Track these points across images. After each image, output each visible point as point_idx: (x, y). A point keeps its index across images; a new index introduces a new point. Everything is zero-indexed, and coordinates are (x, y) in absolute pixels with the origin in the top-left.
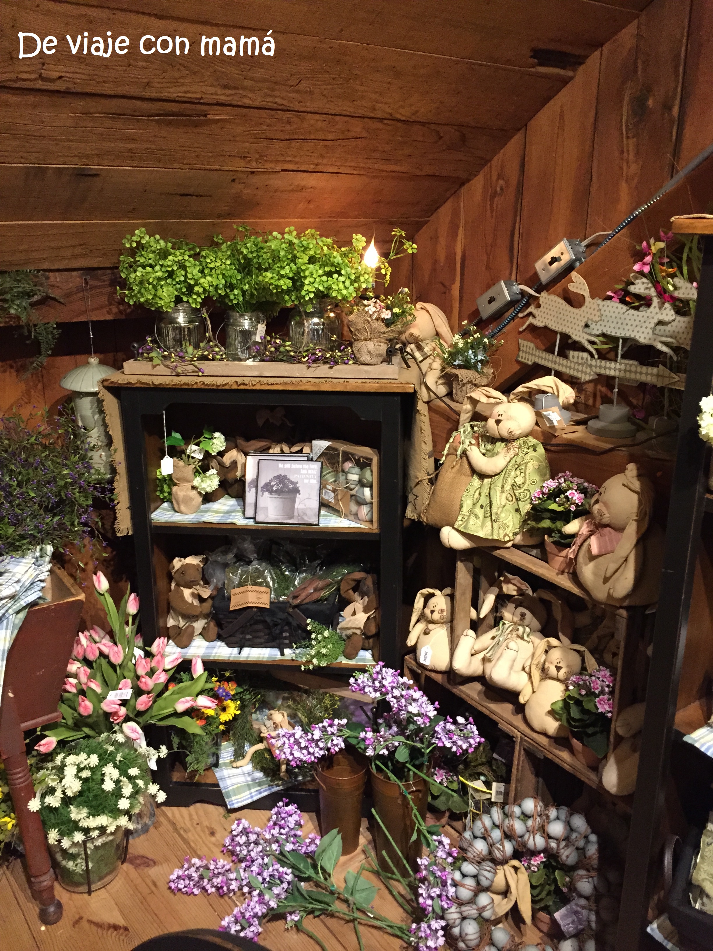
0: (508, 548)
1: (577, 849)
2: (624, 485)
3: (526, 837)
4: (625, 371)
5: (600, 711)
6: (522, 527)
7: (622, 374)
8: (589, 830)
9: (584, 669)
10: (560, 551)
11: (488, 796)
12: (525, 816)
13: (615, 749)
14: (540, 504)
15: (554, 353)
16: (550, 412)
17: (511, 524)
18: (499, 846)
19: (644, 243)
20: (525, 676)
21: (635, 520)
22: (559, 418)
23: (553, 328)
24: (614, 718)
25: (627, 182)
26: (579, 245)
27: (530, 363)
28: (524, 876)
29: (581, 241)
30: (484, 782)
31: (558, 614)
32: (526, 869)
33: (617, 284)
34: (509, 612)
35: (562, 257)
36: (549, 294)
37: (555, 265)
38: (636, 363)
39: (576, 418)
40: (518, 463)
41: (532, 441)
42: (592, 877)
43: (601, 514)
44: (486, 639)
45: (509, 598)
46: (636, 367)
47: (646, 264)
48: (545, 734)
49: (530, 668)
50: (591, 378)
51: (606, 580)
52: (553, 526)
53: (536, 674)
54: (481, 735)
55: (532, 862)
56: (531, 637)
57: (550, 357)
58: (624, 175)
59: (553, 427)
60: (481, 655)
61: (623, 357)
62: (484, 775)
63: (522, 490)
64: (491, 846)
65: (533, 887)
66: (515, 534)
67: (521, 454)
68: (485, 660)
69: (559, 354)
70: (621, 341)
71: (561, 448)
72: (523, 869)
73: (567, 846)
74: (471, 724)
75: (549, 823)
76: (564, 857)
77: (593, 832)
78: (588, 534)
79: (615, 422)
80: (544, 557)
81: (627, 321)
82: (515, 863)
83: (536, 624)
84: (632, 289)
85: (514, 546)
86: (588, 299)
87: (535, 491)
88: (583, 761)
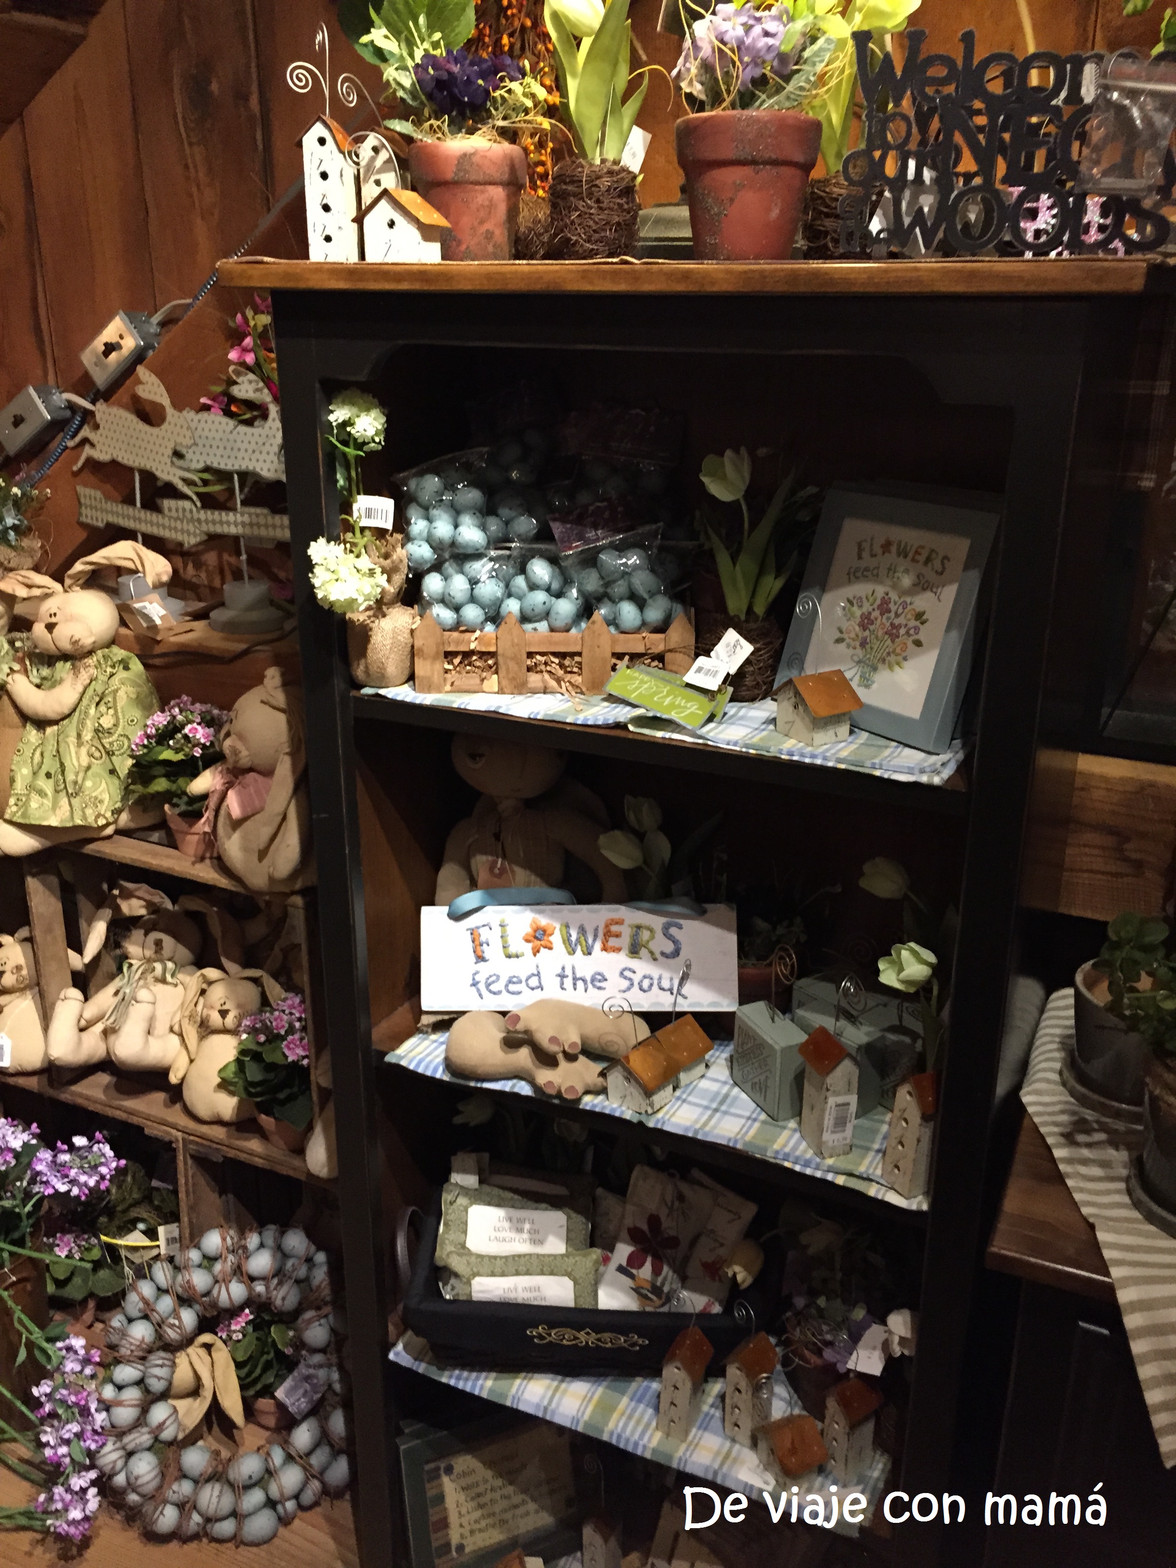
0: (109, 837)
1: (298, 1282)
2: (262, 702)
3: (215, 1292)
4: (251, 525)
5: (290, 1059)
6: (124, 799)
7: (248, 531)
8: (313, 1248)
9: (265, 1002)
10: (191, 825)
11: (155, 1252)
12: (209, 1260)
13: (322, 1109)
14: (144, 754)
15: (132, 503)
16: (146, 604)
17: (106, 797)
18: (172, 1321)
19: (239, 316)
20: (175, 1039)
21: (287, 754)
22: (163, 612)
23: (125, 462)
24: (313, 1065)
25: (203, 218)
26: (147, 322)
27: (100, 524)
28: (222, 1355)
29: (150, 315)
30: (144, 1232)
31: (215, 928)
32: (225, 1342)
33: (214, 384)
34: (135, 943)
35: (122, 342)
36: (108, 406)
37: (113, 356)
38: (265, 511)
39: (189, 610)
40: (100, 692)
41: (118, 653)
42: (326, 1316)
43: (235, 752)
44: (104, 999)
45: (134, 922)
46: (265, 516)
47: (245, 350)
48: (219, 1122)
49: (180, 1026)
50: (198, 539)
51: (263, 854)
52: (174, 787)
53: (191, 1034)
54: (118, 1156)
55: (233, 1328)
56: (180, 976)
57: (130, 510)
58: (197, 204)
59: (153, 627)
60: (99, 1027)
61: (244, 503)
62: (143, 1220)
63: (115, 737)
64: (159, 1326)
65: (239, 1365)
66: (117, 812)
67: (101, 677)
68: (106, 1033)
69: (144, 506)
70: (236, 477)
71: (170, 659)
72: (219, 1344)
73: (280, 1283)
74: (99, 1142)
75: (247, 1258)
76: (278, 1302)
77: (319, 1249)
78: (223, 788)
79: (251, 608)
80: (172, 843)
81: (239, 444)
82: (206, 1338)
83: (184, 953)
84: (236, 391)
85: (118, 832)
86: (170, 411)
87: (137, 736)
88: (281, 1143)
